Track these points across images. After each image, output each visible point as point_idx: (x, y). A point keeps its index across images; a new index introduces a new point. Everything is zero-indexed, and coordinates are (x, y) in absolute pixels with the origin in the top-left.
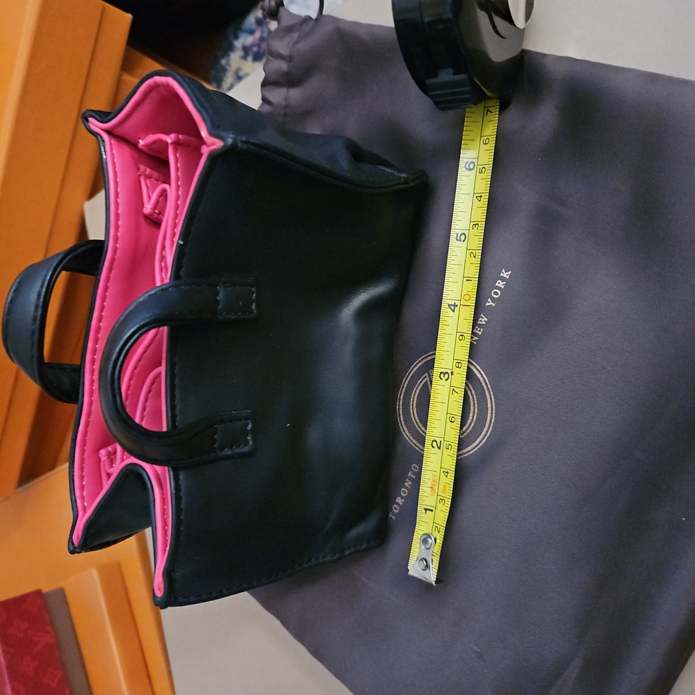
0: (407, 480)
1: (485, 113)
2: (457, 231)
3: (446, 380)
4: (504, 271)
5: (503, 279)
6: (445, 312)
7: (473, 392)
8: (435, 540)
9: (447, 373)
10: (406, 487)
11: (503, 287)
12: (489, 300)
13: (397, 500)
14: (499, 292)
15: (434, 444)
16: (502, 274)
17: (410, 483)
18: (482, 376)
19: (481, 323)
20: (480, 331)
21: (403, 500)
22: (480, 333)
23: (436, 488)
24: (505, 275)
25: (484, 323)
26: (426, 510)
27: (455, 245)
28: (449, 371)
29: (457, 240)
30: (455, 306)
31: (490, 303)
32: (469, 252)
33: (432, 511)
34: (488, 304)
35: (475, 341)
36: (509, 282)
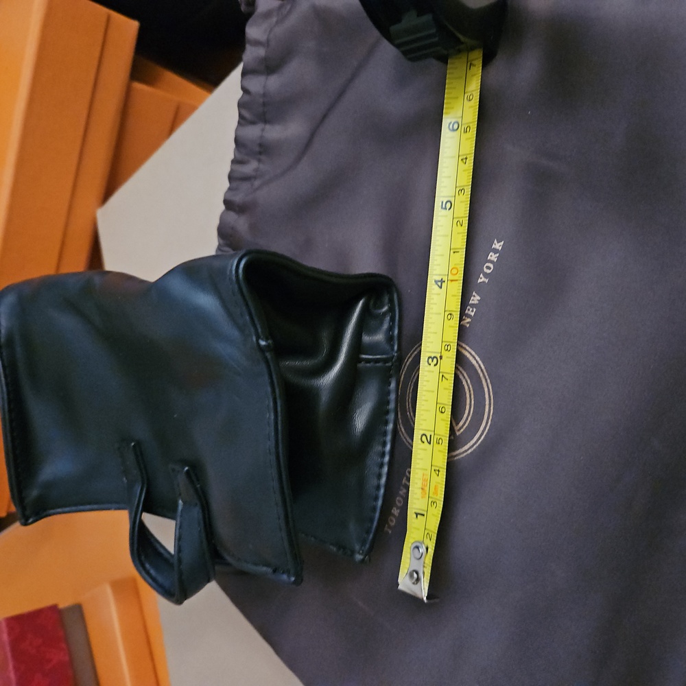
0: (402, 488)
1: (468, 68)
2: (442, 199)
3: (435, 365)
4: (496, 241)
5: (495, 251)
6: (432, 289)
7: (469, 381)
8: (427, 549)
9: (435, 357)
10: (401, 496)
11: (495, 260)
12: (481, 276)
13: (393, 511)
14: (491, 266)
15: (424, 438)
16: (494, 246)
18: (477, 362)
19: (473, 302)
20: (472, 311)
21: (398, 511)
22: (473, 314)
23: (427, 489)
24: (498, 246)
25: (476, 302)
26: (417, 514)
27: (440, 214)
28: (438, 356)
29: (442, 208)
30: (442, 281)
31: (482, 279)
32: (455, 221)
33: (424, 515)
34: (480, 281)
35: (468, 323)
36: (502, 254)
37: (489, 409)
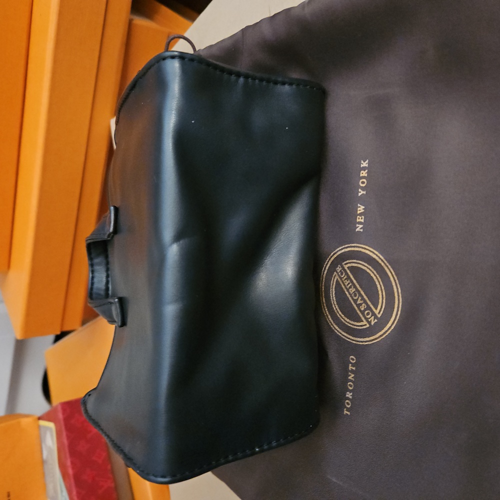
0: (350, 374)
4: (362, 162)
10: (351, 381)
11: (366, 175)
12: (360, 190)
13: (347, 396)
14: (364, 180)
16: (362, 166)
17: (353, 375)
18: (377, 255)
19: (360, 212)
20: (362, 218)
21: (351, 394)
22: (363, 221)
24: (365, 164)
25: (363, 211)
34: (360, 194)
35: (361, 229)
36: (369, 169)
37: (397, 290)
